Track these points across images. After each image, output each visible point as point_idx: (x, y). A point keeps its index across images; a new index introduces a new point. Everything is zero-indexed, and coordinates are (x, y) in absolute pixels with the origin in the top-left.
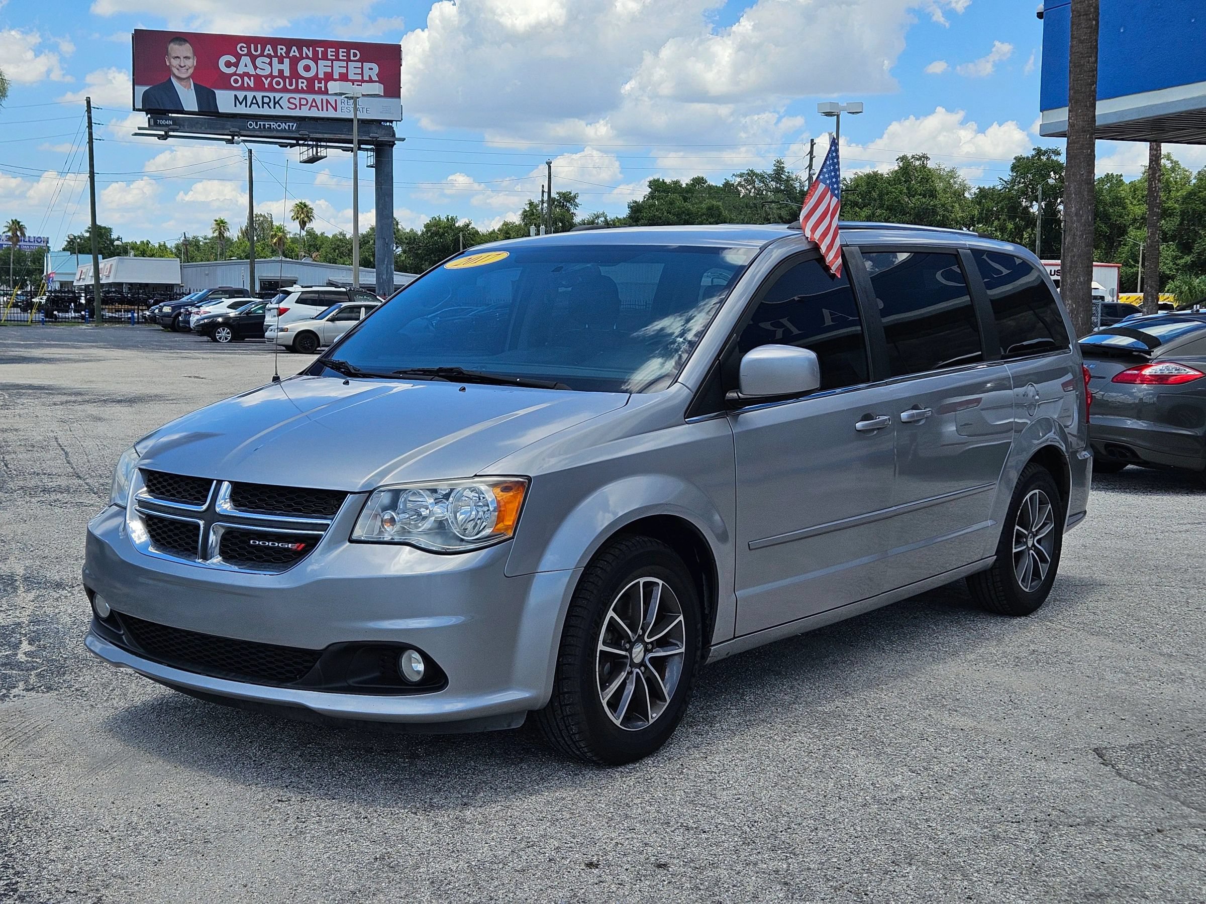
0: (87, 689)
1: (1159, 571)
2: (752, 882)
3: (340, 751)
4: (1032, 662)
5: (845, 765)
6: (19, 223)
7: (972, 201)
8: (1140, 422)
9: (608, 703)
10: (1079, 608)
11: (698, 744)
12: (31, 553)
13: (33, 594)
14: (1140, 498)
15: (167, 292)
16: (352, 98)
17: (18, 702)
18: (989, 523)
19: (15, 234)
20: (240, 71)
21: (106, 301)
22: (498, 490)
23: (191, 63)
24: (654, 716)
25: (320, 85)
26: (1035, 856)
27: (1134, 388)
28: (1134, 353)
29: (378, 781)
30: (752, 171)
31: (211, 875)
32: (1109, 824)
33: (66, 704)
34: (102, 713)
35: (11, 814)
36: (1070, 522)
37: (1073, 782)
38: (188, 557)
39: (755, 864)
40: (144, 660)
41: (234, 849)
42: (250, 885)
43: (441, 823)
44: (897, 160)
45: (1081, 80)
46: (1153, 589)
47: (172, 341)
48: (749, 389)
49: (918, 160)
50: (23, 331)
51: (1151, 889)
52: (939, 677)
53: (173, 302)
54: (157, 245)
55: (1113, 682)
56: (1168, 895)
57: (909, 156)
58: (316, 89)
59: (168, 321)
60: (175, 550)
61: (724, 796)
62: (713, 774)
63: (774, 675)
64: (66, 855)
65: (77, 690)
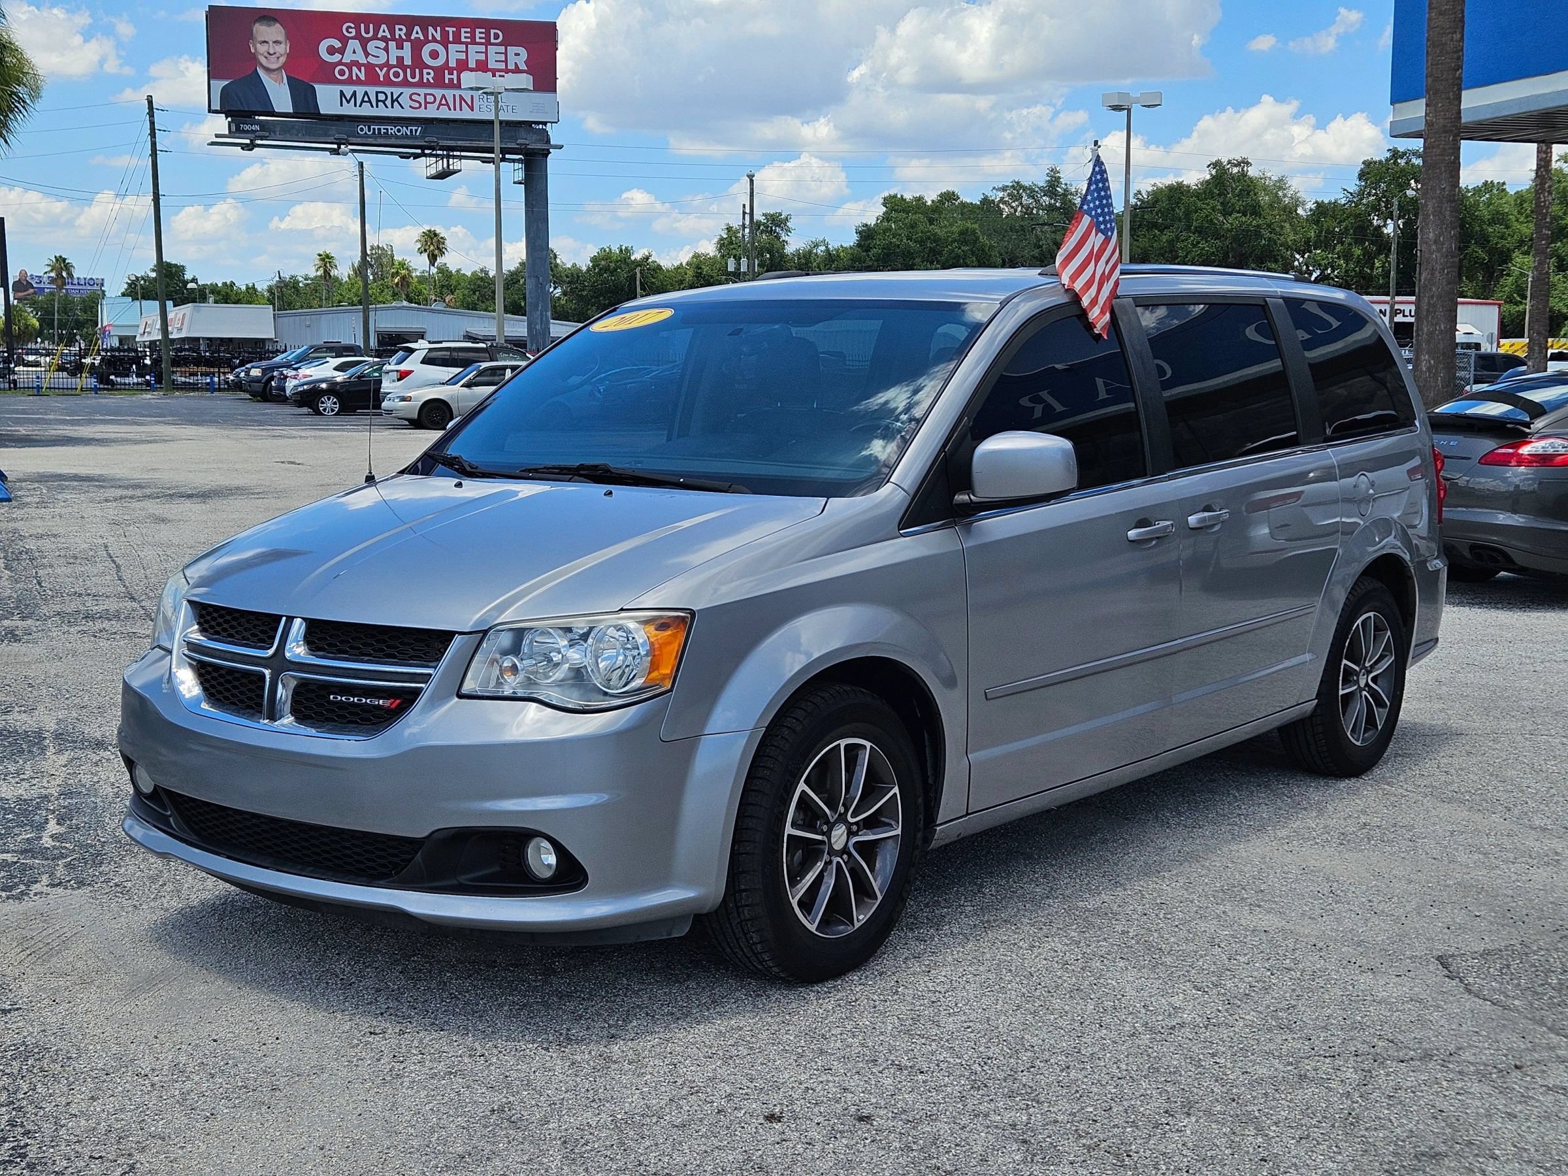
0: (129, 884)
1: (1535, 715)
2: (981, 1140)
3: (453, 966)
4: (1363, 839)
5: (1110, 981)
6: (64, 260)
7: (1307, 220)
8: (1516, 517)
9: (800, 903)
10: (1427, 766)
11: (919, 954)
12: (67, 702)
13: (66, 756)
14: (1516, 616)
15: (256, 349)
16: (492, 94)
17: (39, 902)
18: (1308, 657)
19: (59, 275)
20: (347, 59)
21: (176, 362)
22: (651, 629)
23: (283, 49)
24: (861, 918)
25: (451, 77)
26: (1353, 1102)
27: (1507, 472)
28: (1508, 426)
29: (501, 1006)
30: (1018, 183)
31: (278, 1134)
32: (1451, 1059)
33: (101, 904)
34: (149, 916)
35: (24, 1052)
36: (1417, 653)
37: (1407, 1002)
38: (251, 717)
39: (986, 1115)
40: (197, 851)
41: (310, 1099)
42: (327, 1147)
43: (580, 1063)
44: (1209, 166)
45: (1442, 64)
46: (1526, 739)
47: (260, 414)
48: (984, 490)
49: (1236, 166)
50: (71, 402)
51: (1503, 1146)
52: (1239, 861)
53: (264, 363)
54: (244, 288)
55: (1467, 866)
56: (1525, 1155)
57: (1225, 161)
58: (447, 81)
59: (258, 387)
60: (235, 707)
61: (950, 1024)
62: (937, 994)
63: (1024, 859)
64: (92, 1108)
65: (117, 885)
